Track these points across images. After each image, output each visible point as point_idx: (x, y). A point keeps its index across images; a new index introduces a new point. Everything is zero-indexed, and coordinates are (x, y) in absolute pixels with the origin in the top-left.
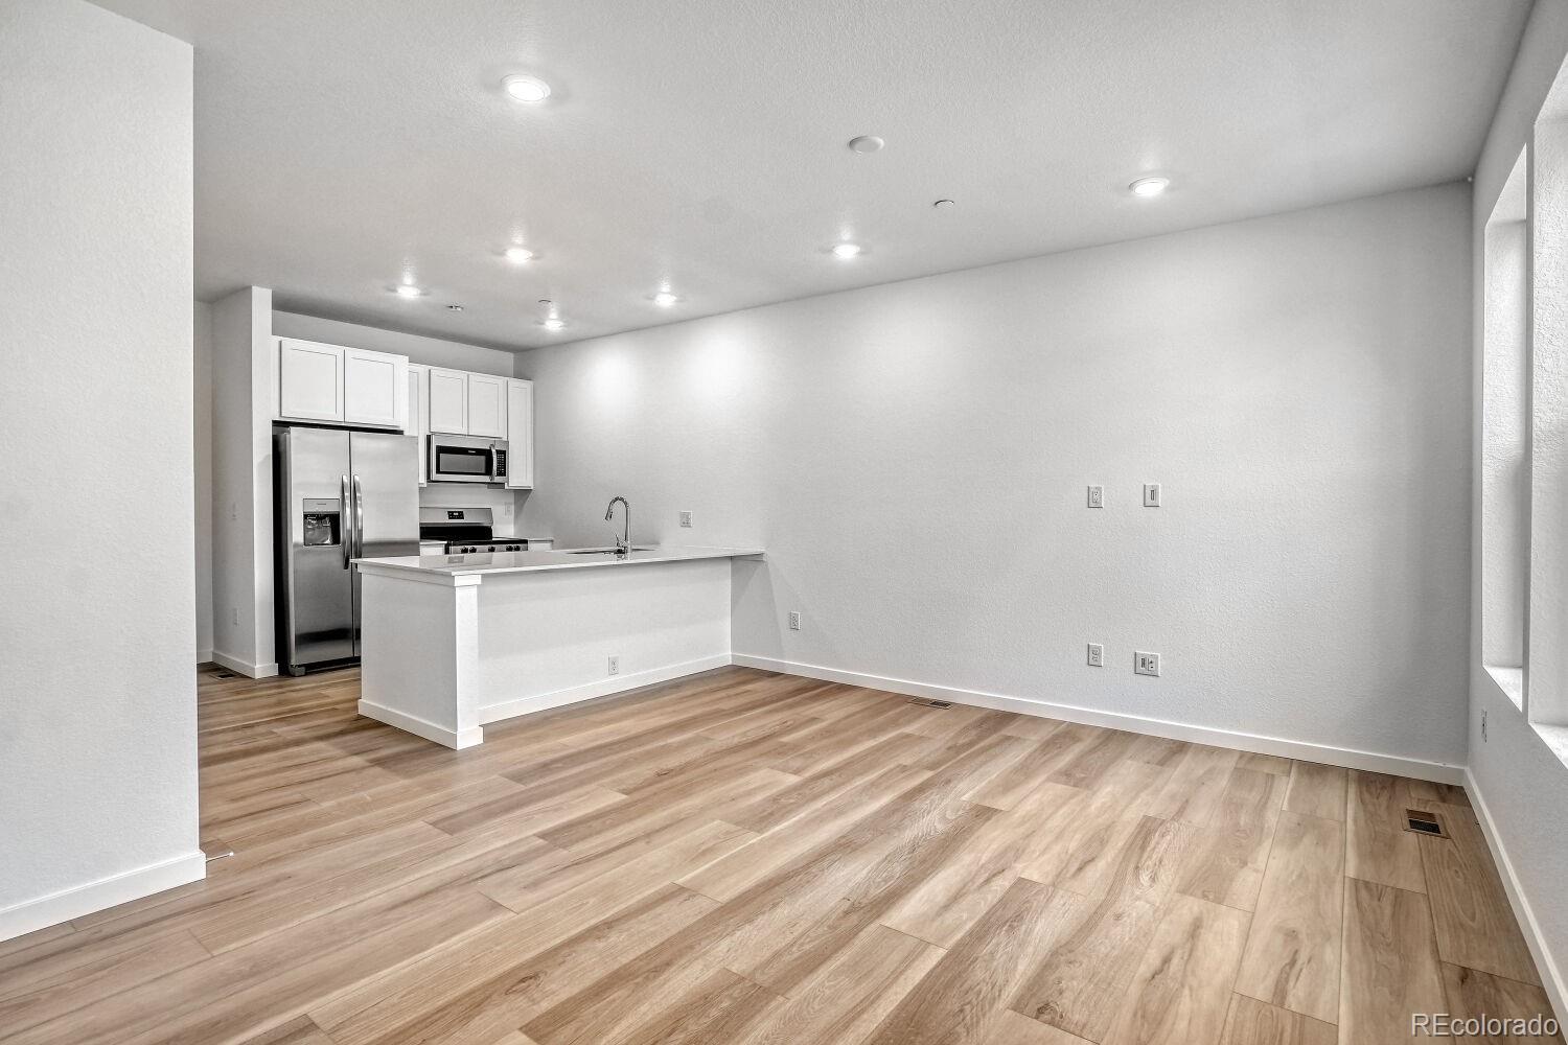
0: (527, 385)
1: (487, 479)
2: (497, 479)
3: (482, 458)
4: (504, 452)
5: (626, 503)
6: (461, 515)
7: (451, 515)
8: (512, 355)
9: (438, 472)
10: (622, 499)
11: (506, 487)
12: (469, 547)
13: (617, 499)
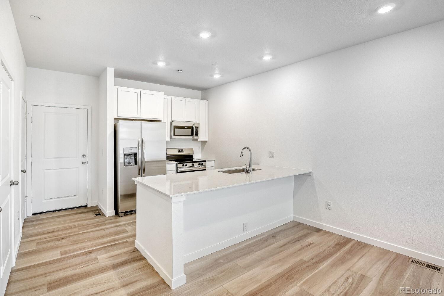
0: (206, 102)
1: (191, 137)
2: (195, 137)
3: (190, 130)
4: (198, 127)
5: (250, 150)
6: (182, 151)
7: (179, 151)
8: (201, 92)
9: (174, 135)
10: (248, 148)
11: (198, 140)
12: (185, 164)
13: (245, 148)
